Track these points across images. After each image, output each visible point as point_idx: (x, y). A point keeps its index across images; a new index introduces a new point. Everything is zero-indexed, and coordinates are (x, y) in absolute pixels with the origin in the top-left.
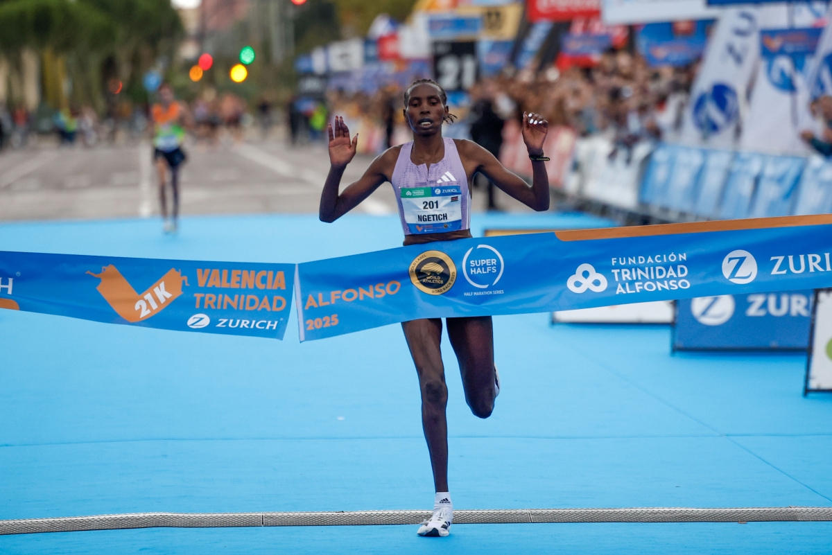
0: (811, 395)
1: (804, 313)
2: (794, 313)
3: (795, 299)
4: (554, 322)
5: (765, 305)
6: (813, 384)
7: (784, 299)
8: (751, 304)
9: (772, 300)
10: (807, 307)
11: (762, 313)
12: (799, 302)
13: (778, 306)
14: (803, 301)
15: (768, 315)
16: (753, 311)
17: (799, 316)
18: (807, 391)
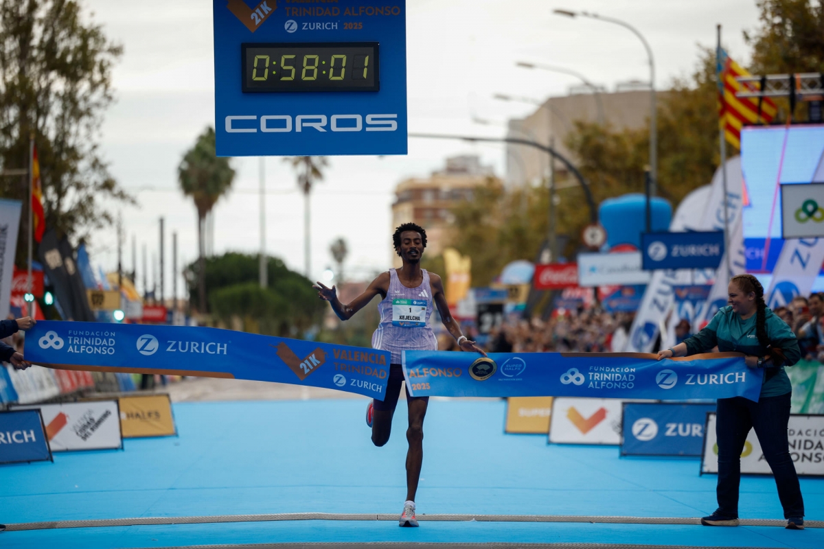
0: (704, 476)
1: (700, 435)
2: (694, 434)
3: (694, 426)
4: (549, 443)
5: (676, 430)
6: (705, 469)
7: (688, 426)
8: (668, 428)
9: (681, 427)
10: (701, 431)
11: (674, 434)
12: (697, 428)
13: (684, 430)
14: (700, 428)
15: (678, 435)
16: (669, 433)
17: (697, 436)
18: (702, 473)
